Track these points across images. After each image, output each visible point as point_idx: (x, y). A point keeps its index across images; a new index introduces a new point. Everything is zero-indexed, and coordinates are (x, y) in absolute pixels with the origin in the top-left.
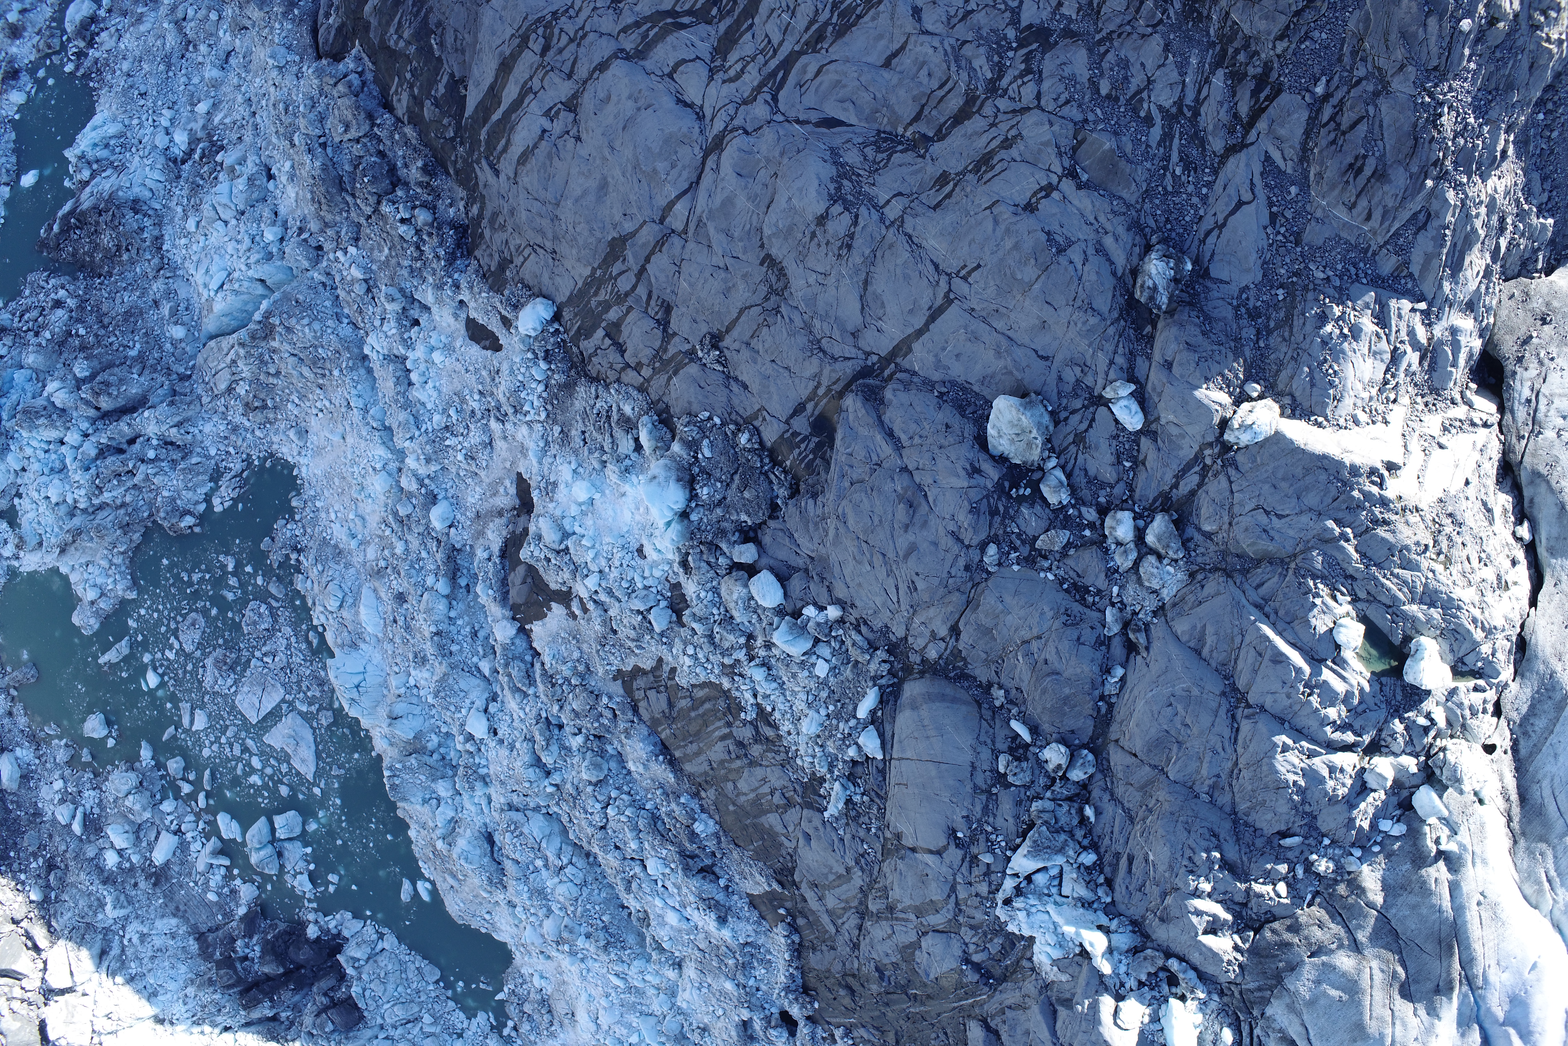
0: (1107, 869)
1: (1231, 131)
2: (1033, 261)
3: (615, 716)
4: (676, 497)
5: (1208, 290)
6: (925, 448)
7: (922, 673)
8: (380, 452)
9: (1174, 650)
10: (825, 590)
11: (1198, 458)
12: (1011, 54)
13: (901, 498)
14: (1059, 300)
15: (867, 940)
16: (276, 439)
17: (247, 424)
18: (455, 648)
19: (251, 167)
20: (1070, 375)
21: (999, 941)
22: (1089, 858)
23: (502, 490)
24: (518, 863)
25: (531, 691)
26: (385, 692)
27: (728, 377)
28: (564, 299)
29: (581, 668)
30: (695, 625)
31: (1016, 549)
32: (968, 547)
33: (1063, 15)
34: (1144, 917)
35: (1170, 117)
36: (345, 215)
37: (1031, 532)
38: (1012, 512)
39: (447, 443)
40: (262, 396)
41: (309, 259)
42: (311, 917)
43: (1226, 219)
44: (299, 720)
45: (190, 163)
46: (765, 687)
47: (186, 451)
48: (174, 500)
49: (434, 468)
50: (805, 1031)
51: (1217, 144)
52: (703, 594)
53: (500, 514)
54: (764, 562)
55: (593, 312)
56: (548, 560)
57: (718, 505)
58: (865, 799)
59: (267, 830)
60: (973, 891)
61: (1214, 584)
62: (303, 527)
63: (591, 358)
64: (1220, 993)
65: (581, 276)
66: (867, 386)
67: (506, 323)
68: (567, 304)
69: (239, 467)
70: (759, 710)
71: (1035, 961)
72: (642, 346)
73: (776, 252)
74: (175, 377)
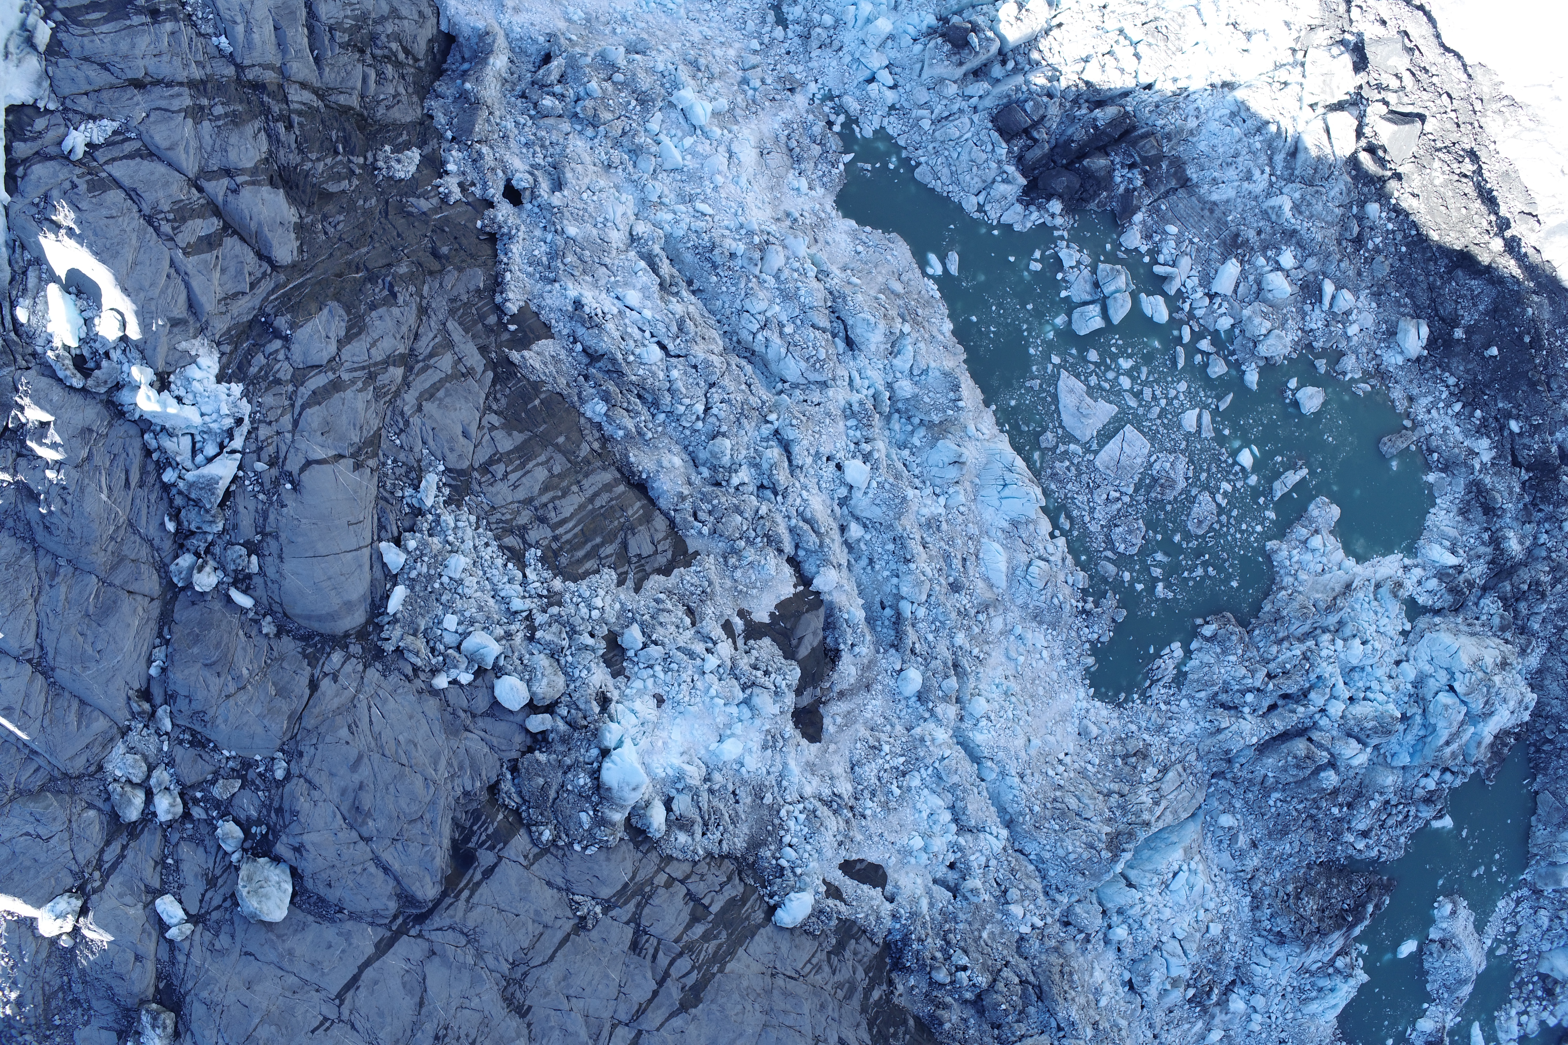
0: (151, 467)
3: (695, 515)
4: (611, 774)
5: (116, 1021)
6: (349, 863)
7: (347, 635)
8: (981, 738)
9: (102, 701)
10: (451, 702)
11: (106, 877)
13: (368, 814)
14: (236, 1010)
15: (404, 329)
16: (1115, 723)
17: (1146, 736)
18: (890, 547)
19: (1152, 991)
20: (224, 941)
21: (253, 370)
22: (169, 476)
23: (839, 720)
24: (813, 326)
26: (977, 481)
27: (568, 890)
28: (762, 930)
29: (732, 561)
30: (590, 641)
31: (260, 775)
32: (300, 776)
34: (110, 425)
36: (1036, 962)
37: (247, 792)
38: (264, 811)
39: (902, 759)
40: (1127, 769)
41: (1076, 915)
42: (1059, 221)
44: (1077, 434)
45: (1226, 983)
46: (513, 591)
47: (1215, 702)
48: (1225, 652)
49: (917, 731)
50: (492, 191)
52: (584, 673)
53: (842, 694)
54: (519, 719)
55: (725, 928)
56: (766, 673)
57: (569, 768)
58: (400, 494)
59: (1111, 312)
60: (275, 427)
61: (78, 765)
62: (1080, 637)
63: (730, 879)
64: (34, 354)
65: (739, 960)
66: (416, 907)
67: (834, 892)
68: (759, 927)
69: (1154, 691)
70: (522, 565)
71: (216, 355)
72: (665, 906)
73: (514, 1023)
74: (1229, 776)
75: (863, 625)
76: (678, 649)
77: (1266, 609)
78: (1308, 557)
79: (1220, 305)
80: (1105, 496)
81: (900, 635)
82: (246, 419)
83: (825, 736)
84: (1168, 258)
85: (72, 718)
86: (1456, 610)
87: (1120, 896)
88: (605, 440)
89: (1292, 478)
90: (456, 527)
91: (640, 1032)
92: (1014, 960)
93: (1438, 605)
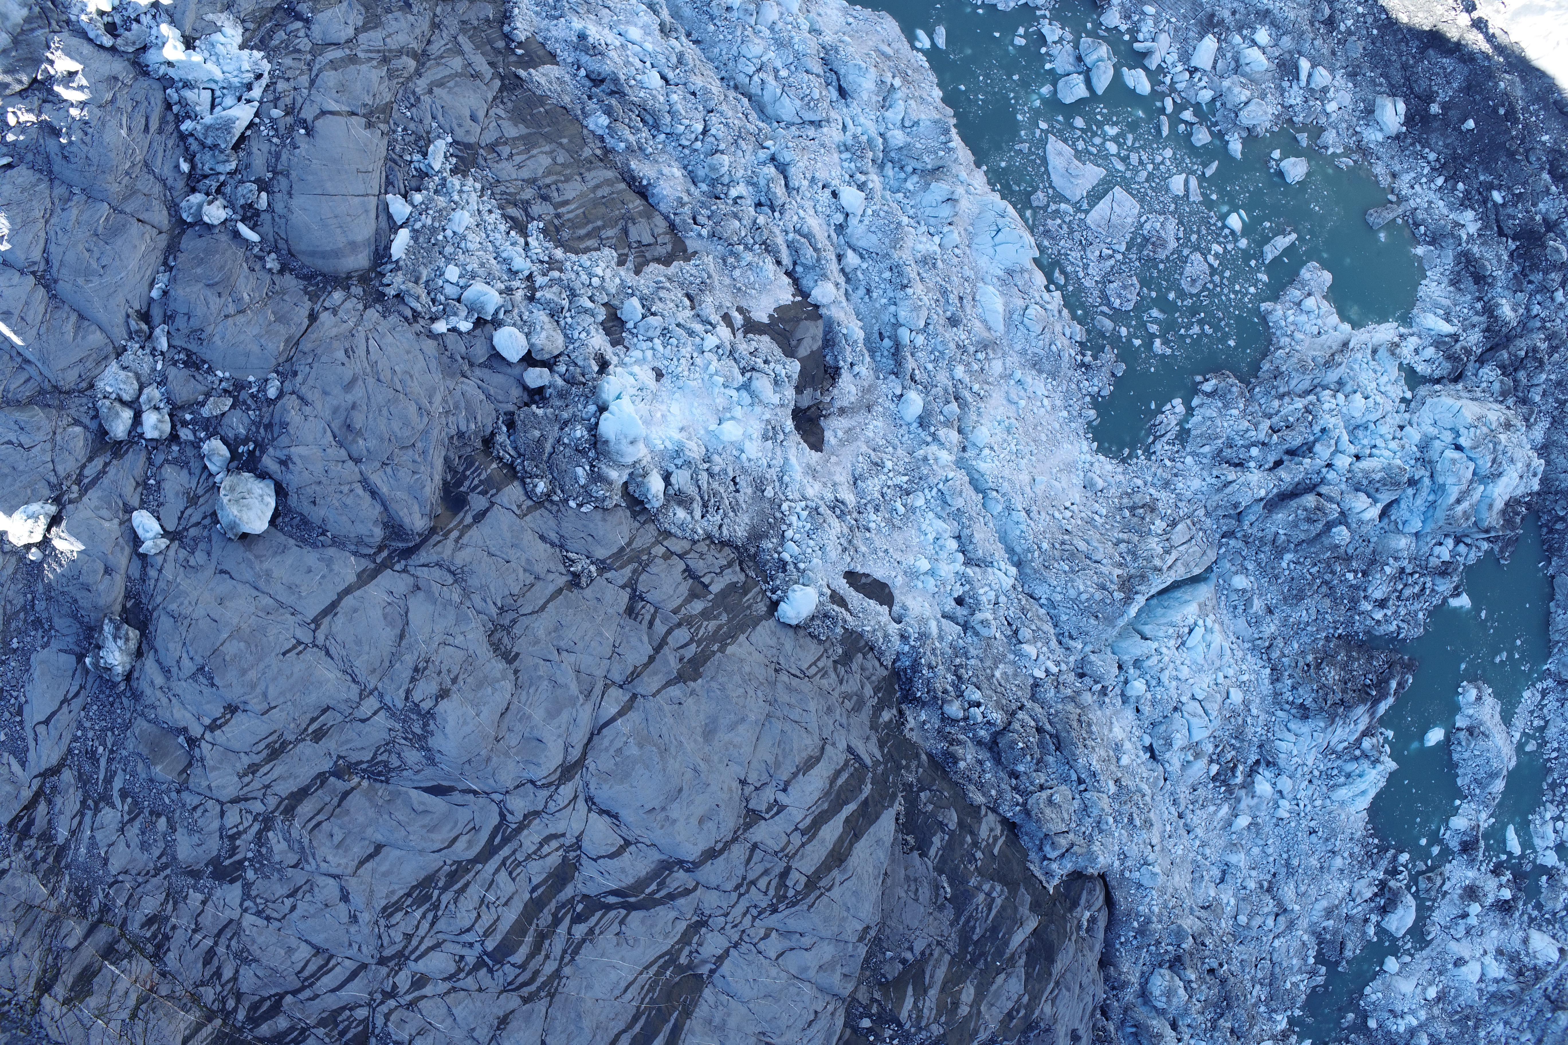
0: (170, 118)
1: (54, 788)
2: (227, 658)
3: (694, 219)
4: (608, 426)
5: (74, 642)
6: (336, 481)
7: (349, 277)
8: (983, 466)
9: (102, 316)
10: (450, 347)
11: (84, 491)
12: (250, 855)
13: (359, 433)
14: (204, 624)
15: (418, 31)
16: (1120, 477)
17: (1152, 491)
18: (887, 275)
19: (1174, 759)
20: (200, 557)
21: (275, 43)
22: (187, 126)
23: (840, 434)
24: (806, 72)
25: (791, 236)
26: (971, 229)
27: (561, 546)
28: (765, 622)
29: (731, 260)
30: (589, 305)
31: (252, 396)
32: (293, 393)
33: (202, 892)
34: (135, 79)
35: (106, 798)
36: (1052, 711)
37: (238, 412)
38: (254, 428)
39: (906, 478)
40: (1135, 520)
41: (1091, 665)
43: (60, 708)
44: (1067, 194)
45: (1250, 762)
46: (515, 252)
47: (1219, 458)
48: (1226, 406)
49: (920, 453)
51: (67, 776)
52: (583, 335)
53: (842, 411)
54: (516, 371)
55: (725, 610)
56: (766, 362)
57: (566, 423)
58: (408, 158)
59: (1094, 81)
60: (292, 83)
61: (69, 379)
62: (1080, 389)
63: (730, 565)
64: (68, 22)
65: (740, 646)
66: (403, 540)
67: (837, 599)
68: (760, 619)
69: (1158, 446)
70: (523, 232)
71: (240, 30)
72: (663, 575)
73: (500, 665)
74: (1239, 535)
75: (861, 344)
76: (678, 325)
77: (1265, 368)
78: (1303, 318)
79: (1200, 80)
80: (1097, 253)
81: (899, 363)
82: (266, 75)
83: (825, 447)
84: (1148, 36)
85: (69, 328)
86: (1456, 380)
87: (1135, 648)
88: (607, 151)
89: (1283, 242)
90: (461, 192)
91: (634, 696)
92: (1028, 704)
93: (1437, 374)
